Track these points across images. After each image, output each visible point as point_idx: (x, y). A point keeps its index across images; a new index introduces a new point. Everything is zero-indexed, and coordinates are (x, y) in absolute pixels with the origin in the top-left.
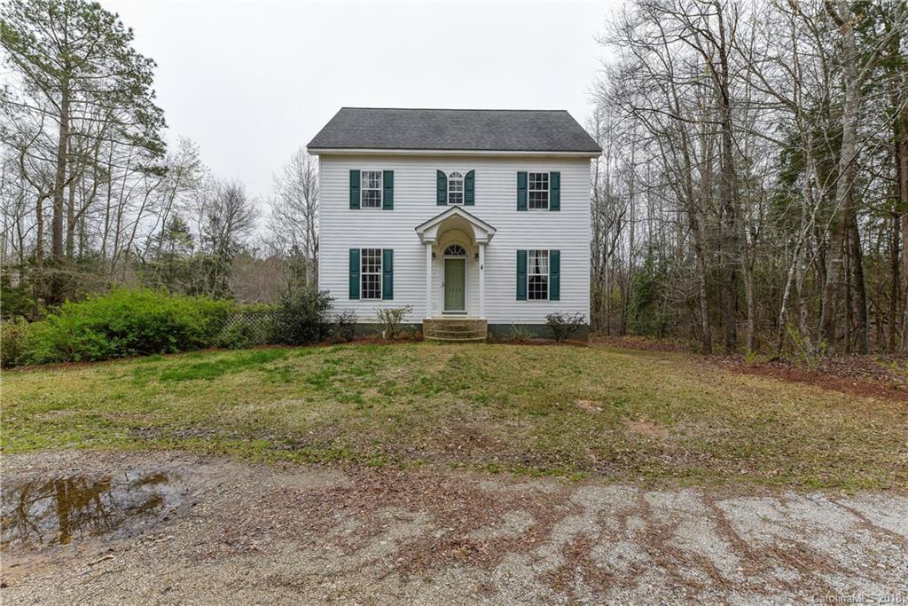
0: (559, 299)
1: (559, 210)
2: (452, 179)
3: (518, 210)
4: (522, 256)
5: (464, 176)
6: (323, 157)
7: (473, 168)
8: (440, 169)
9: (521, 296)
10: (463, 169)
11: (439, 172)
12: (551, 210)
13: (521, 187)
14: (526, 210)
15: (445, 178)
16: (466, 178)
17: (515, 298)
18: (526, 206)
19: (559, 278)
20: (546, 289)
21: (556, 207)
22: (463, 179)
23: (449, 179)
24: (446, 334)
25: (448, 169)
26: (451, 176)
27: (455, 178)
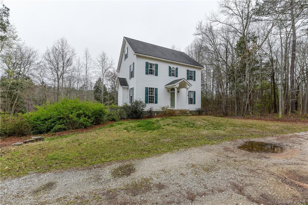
0: (195, 104)
10: (175, 67)
11: (169, 66)
13: (188, 74)
19: (195, 98)
22: (175, 70)
25: (172, 66)
27: (173, 69)
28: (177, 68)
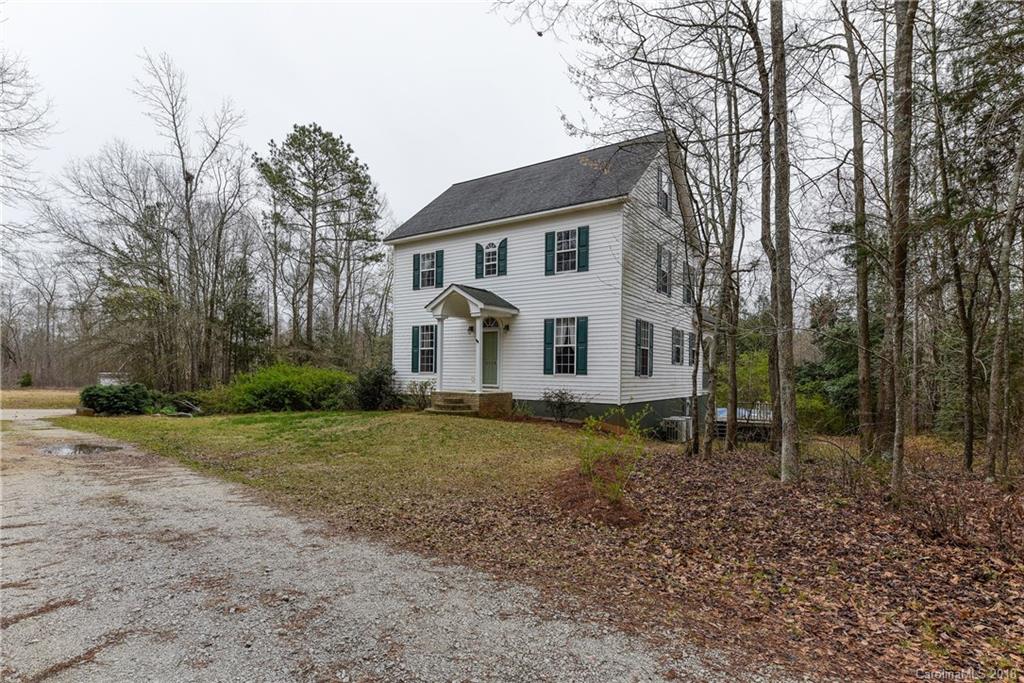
0: (586, 374)
1: (587, 270)
2: (488, 251)
3: (546, 275)
4: (549, 325)
5: (497, 245)
6: (397, 246)
7: (504, 237)
8: (478, 241)
9: (548, 370)
10: (496, 239)
11: (477, 245)
12: (578, 271)
13: (549, 249)
14: (554, 274)
15: (482, 250)
16: (500, 247)
17: (542, 372)
18: (553, 270)
19: (586, 349)
20: (573, 362)
21: (584, 266)
22: (496, 249)
23: (486, 251)
24: (448, 407)
25: (484, 241)
26: (487, 248)
27: (491, 250)
28: (506, 239)
